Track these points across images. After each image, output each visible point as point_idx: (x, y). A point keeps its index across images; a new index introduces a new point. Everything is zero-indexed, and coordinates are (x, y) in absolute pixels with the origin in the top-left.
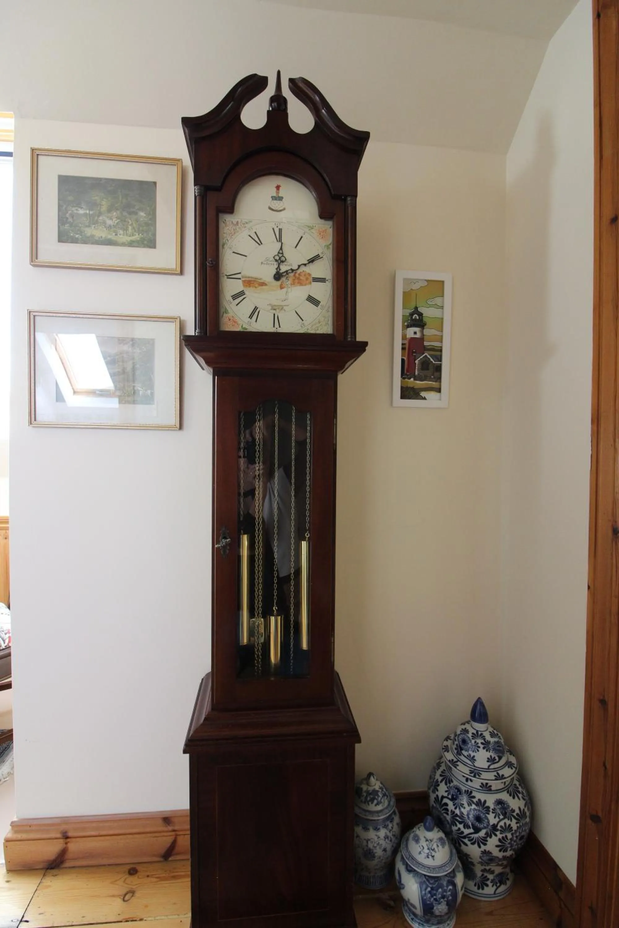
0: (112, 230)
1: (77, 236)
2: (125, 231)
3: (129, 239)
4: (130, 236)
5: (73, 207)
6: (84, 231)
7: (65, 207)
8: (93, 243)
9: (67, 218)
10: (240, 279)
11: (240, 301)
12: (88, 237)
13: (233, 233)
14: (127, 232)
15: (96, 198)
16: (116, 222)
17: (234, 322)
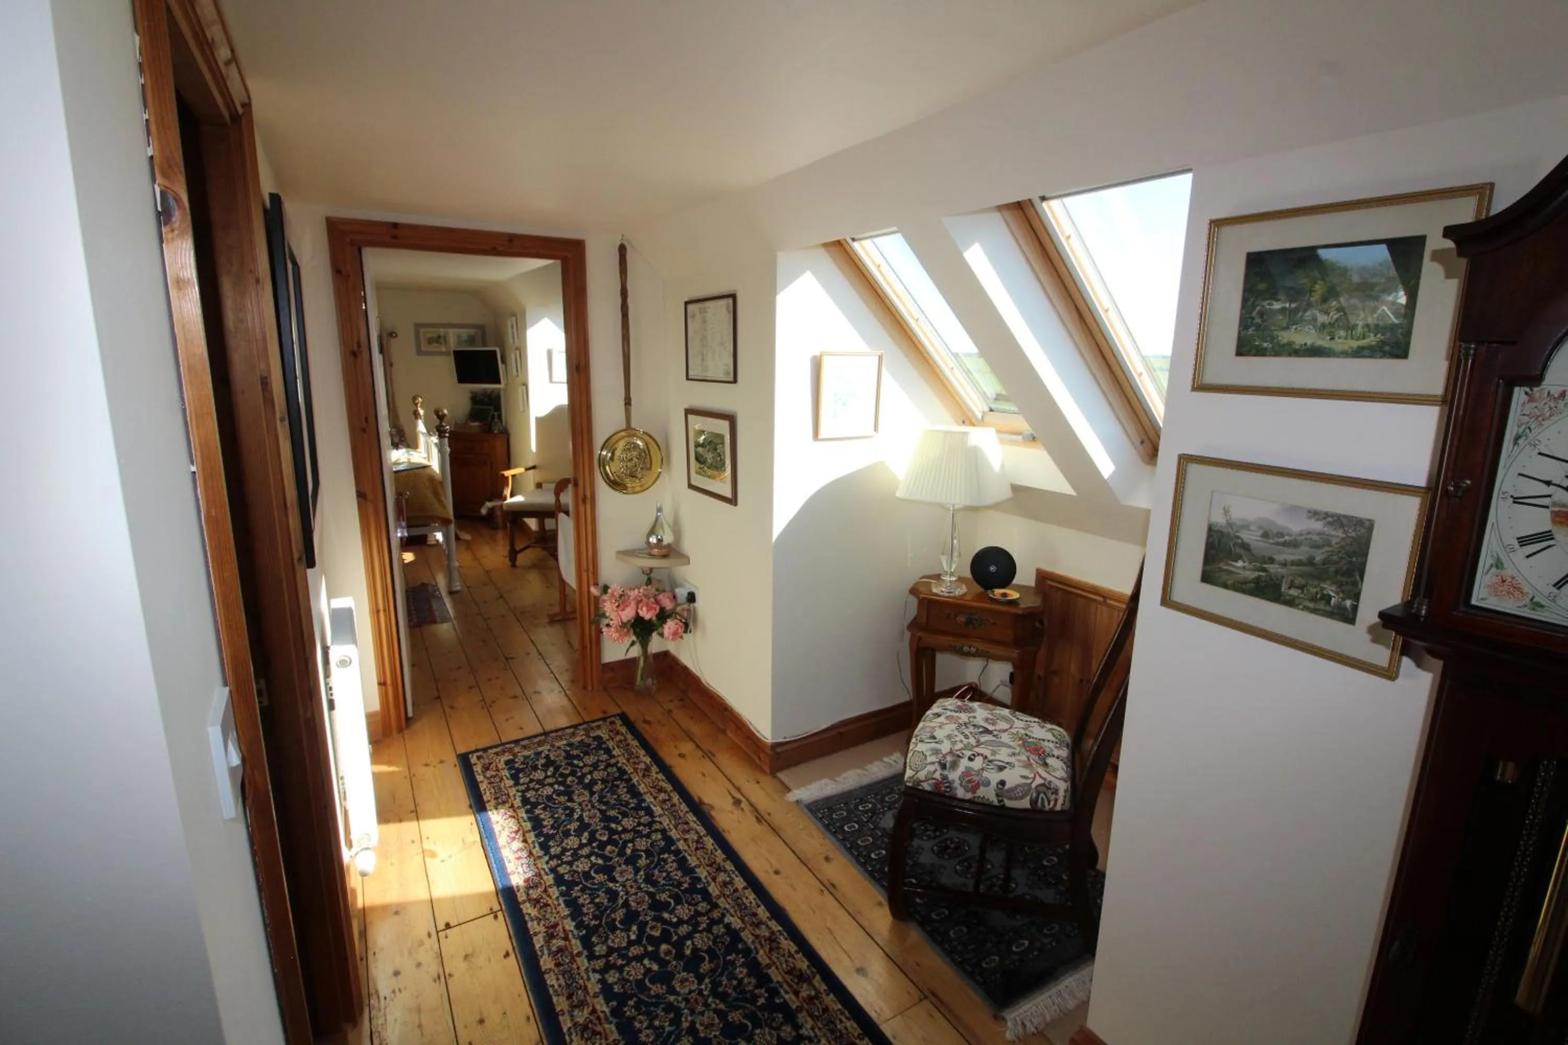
0: (1326, 331)
1: (1265, 345)
2: (1350, 332)
3: (1355, 344)
4: (1357, 340)
5: (1264, 299)
6: (1278, 336)
7: (1252, 300)
8: (1290, 355)
9: (1253, 318)
10: (1547, 507)
11: (1535, 550)
12: (1284, 345)
13: (1548, 415)
14: (1354, 332)
15: (1305, 281)
16: (1335, 317)
17: (1514, 588)
